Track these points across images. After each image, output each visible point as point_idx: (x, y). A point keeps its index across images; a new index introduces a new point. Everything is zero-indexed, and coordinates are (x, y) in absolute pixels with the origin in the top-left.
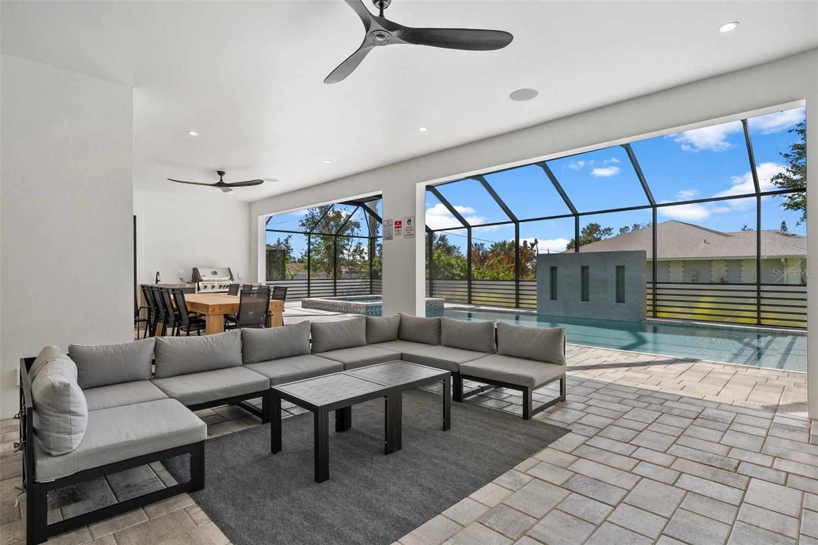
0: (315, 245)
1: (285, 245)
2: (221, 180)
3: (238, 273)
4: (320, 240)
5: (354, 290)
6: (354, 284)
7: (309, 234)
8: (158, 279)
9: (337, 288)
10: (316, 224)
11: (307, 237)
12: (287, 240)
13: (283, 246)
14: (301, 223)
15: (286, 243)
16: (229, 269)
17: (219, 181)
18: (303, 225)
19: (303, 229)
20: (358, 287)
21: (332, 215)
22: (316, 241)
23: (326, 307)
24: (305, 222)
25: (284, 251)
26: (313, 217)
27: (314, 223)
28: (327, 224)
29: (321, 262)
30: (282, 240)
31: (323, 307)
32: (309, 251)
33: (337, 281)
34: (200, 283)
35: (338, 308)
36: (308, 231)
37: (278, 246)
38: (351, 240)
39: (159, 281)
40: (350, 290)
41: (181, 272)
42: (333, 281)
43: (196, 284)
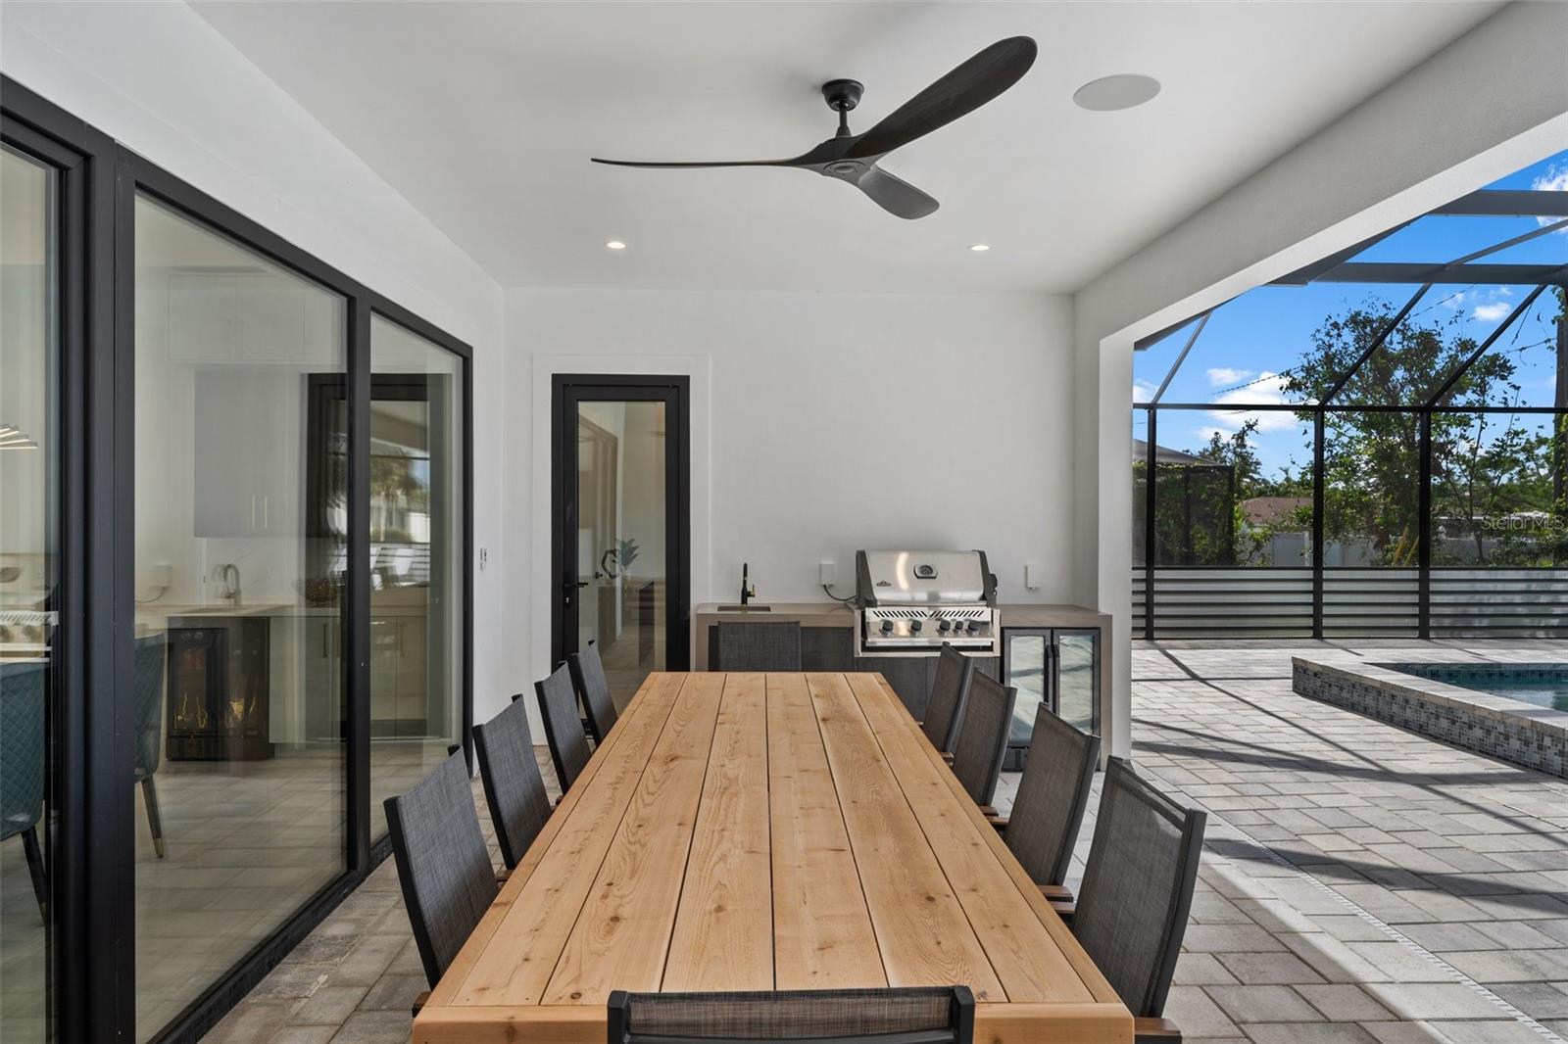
0: (1337, 450)
1: (1235, 453)
2: (843, 128)
3: (1026, 568)
4: (1354, 432)
5: (1490, 610)
6: (1490, 587)
7: (1317, 414)
8: (749, 589)
9: (1434, 599)
10: (1341, 381)
11: (1310, 425)
12: (1240, 436)
13: (1230, 455)
14: (1286, 382)
15: (1238, 446)
16: (982, 555)
17: (832, 134)
18: (1294, 386)
19: (1296, 398)
20: (1518, 599)
21: (1400, 347)
22: (1340, 435)
23: (1409, 714)
24: (1299, 376)
25: (1231, 469)
26: (1329, 359)
27: (1333, 377)
28: (1384, 375)
29: (1359, 503)
30: (1226, 438)
31: (1395, 708)
32: (1319, 467)
33: (1433, 575)
34: (869, 612)
35: (1478, 733)
36: (1314, 402)
37: (1212, 454)
38: (1477, 423)
39: (749, 595)
40: (1475, 610)
41: (827, 561)
42: (1415, 575)
43: (858, 614)
